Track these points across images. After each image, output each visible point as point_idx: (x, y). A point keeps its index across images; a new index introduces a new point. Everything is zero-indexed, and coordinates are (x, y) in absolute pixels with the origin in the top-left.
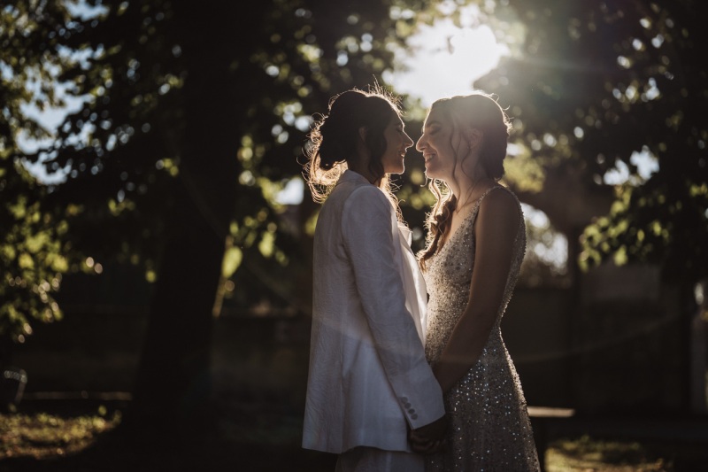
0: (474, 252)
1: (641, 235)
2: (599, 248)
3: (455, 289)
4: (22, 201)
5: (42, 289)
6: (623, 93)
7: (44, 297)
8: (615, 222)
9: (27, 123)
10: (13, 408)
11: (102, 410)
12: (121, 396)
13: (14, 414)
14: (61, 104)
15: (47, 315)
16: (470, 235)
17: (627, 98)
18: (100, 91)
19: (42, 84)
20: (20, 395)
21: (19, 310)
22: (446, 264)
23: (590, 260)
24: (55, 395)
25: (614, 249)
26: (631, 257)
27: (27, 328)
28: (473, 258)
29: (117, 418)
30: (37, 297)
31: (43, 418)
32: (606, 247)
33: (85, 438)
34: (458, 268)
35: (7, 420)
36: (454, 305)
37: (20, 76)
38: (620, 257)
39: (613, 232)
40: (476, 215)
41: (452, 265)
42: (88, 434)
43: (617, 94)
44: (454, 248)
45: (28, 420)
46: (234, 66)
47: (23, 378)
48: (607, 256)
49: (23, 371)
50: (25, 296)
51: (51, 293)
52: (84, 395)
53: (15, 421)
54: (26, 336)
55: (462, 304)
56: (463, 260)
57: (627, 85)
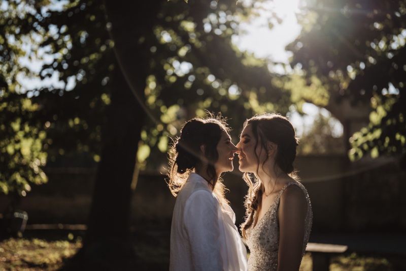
0: (279, 230)
1: (387, 140)
2: (361, 147)
3: (267, 254)
4: (19, 121)
5: (35, 164)
6: (377, 45)
7: (36, 169)
8: (372, 131)
9: (23, 69)
10: (20, 234)
11: (71, 236)
12: (82, 227)
13: (21, 238)
14: (42, 58)
15: (37, 180)
16: (275, 220)
17: (379, 48)
18: (64, 51)
19: (31, 46)
20: (24, 226)
21: (22, 176)
22: (260, 239)
23: (356, 154)
24: (44, 227)
25: (371, 148)
26: (381, 153)
27: (28, 187)
28: (279, 235)
29: (79, 244)
30: (32, 170)
31: (37, 242)
32: (366, 147)
33: (58, 262)
34: (268, 242)
35: (16, 243)
36: (267, 265)
37: (18, 42)
38: (375, 153)
39: (370, 137)
40: (278, 205)
41: (264, 239)
42: (59, 259)
43: (373, 46)
44: (265, 228)
45: (28, 243)
46: (142, 40)
47: (25, 216)
48: (366, 153)
49: (25, 212)
50: (25, 169)
51: (41, 167)
52: (61, 226)
53: (21, 243)
54: (27, 192)
55: (272, 264)
56: (272, 236)
57: (379, 40)
